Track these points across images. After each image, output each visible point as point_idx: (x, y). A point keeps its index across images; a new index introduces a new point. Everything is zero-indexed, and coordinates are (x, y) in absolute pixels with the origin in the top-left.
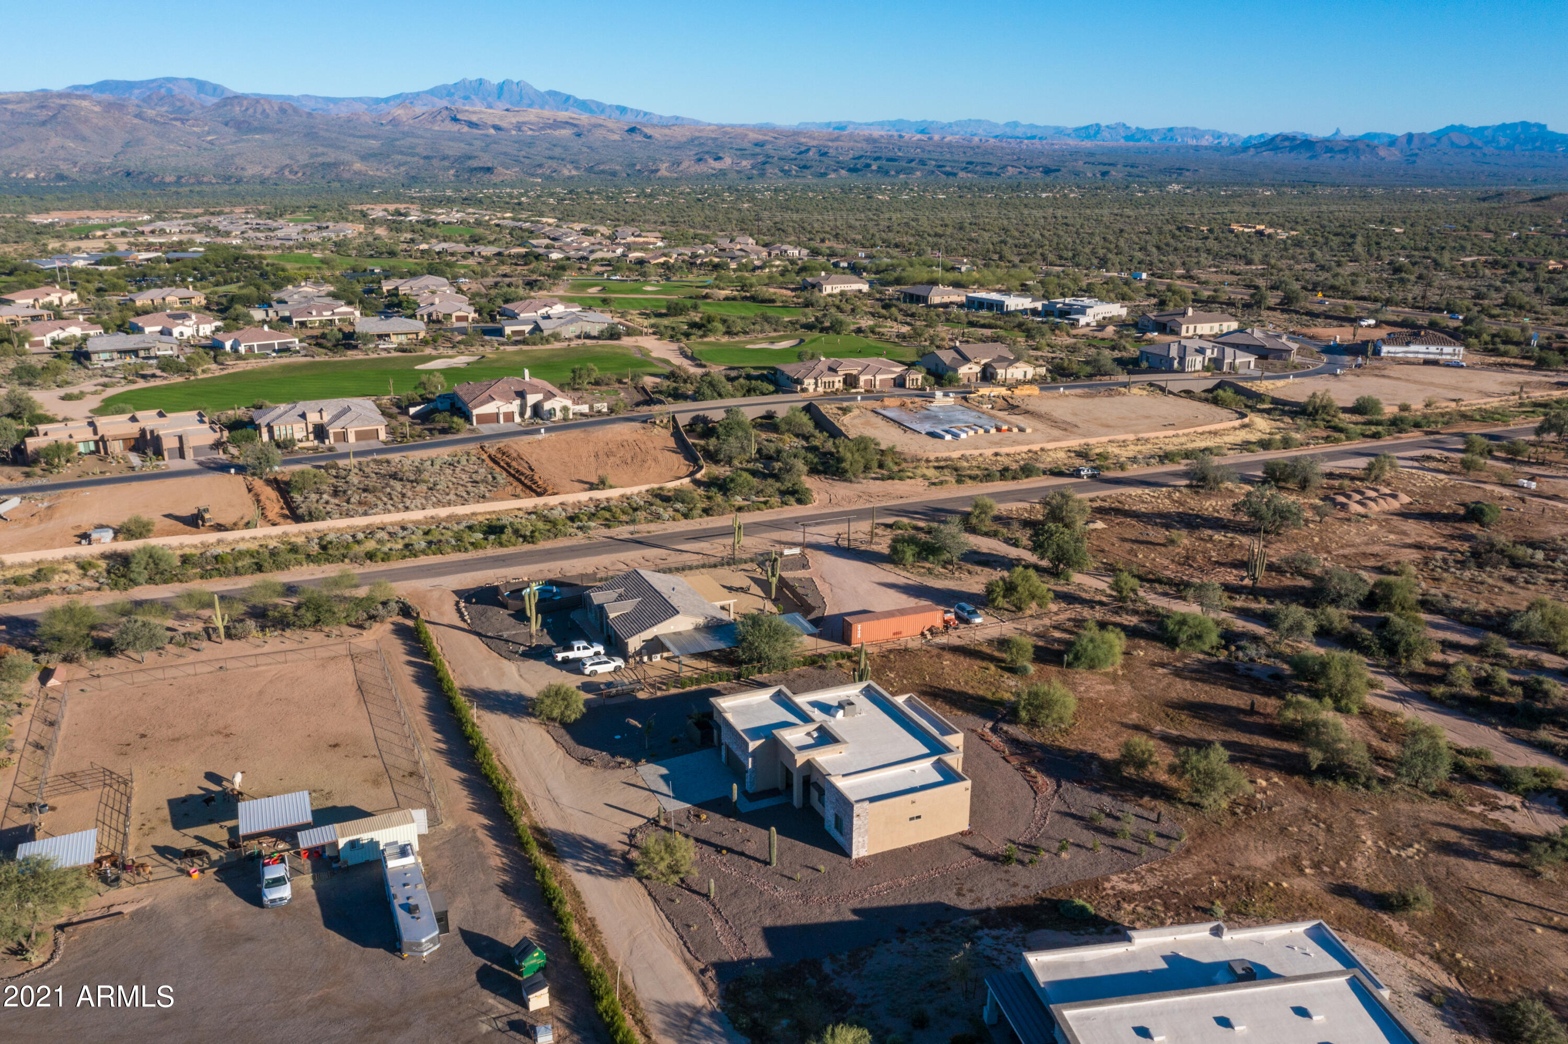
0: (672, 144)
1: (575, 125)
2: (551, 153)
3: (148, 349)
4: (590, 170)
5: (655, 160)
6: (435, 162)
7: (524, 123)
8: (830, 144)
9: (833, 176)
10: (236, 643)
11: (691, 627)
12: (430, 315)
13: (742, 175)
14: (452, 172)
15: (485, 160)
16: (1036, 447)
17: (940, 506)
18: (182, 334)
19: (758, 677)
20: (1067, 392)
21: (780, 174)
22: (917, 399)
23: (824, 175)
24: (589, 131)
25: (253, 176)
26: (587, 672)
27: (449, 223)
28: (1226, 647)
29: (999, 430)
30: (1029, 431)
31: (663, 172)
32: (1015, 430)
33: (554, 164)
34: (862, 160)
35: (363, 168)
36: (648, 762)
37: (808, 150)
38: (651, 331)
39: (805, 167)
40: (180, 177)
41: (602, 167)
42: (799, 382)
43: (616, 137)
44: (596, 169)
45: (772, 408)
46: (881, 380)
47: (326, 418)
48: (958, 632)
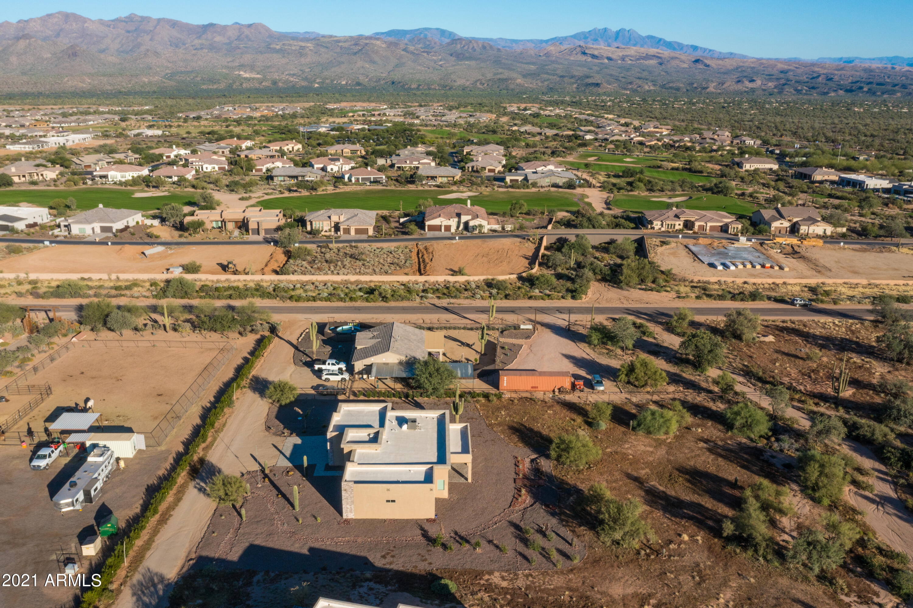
0: (722, 70)
1: (660, 58)
2: (640, 75)
3: (303, 176)
4: (663, 86)
5: (708, 81)
6: (566, 79)
7: (627, 56)
8: (836, 72)
9: (833, 94)
10: (176, 334)
11: (397, 361)
12: (473, 167)
13: (766, 93)
14: (575, 86)
15: (597, 79)
16: (778, 281)
17: (665, 312)
18: (332, 169)
19: (419, 399)
20: (846, 246)
21: (794, 92)
22: (723, 241)
23: (826, 94)
24: (668, 61)
25: (460, 86)
26: (323, 378)
27: (549, 116)
28: (768, 438)
29: (763, 266)
30: (786, 269)
31: (711, 89)
32: (777, 268)
33: (640, 82)
34: (858, 84)
35: (522, 82)
36: (297, 435)
37: (818, 77)
38: (599, 185)
39: (813, 88)
40: (419, 85)
41: (671, 85)
42: (651, 222)
43: (686, 66)
44: (667, 86)
45: (615, 237)
46: (711, 227)
47: (342, 219)
48: (581, 395)
